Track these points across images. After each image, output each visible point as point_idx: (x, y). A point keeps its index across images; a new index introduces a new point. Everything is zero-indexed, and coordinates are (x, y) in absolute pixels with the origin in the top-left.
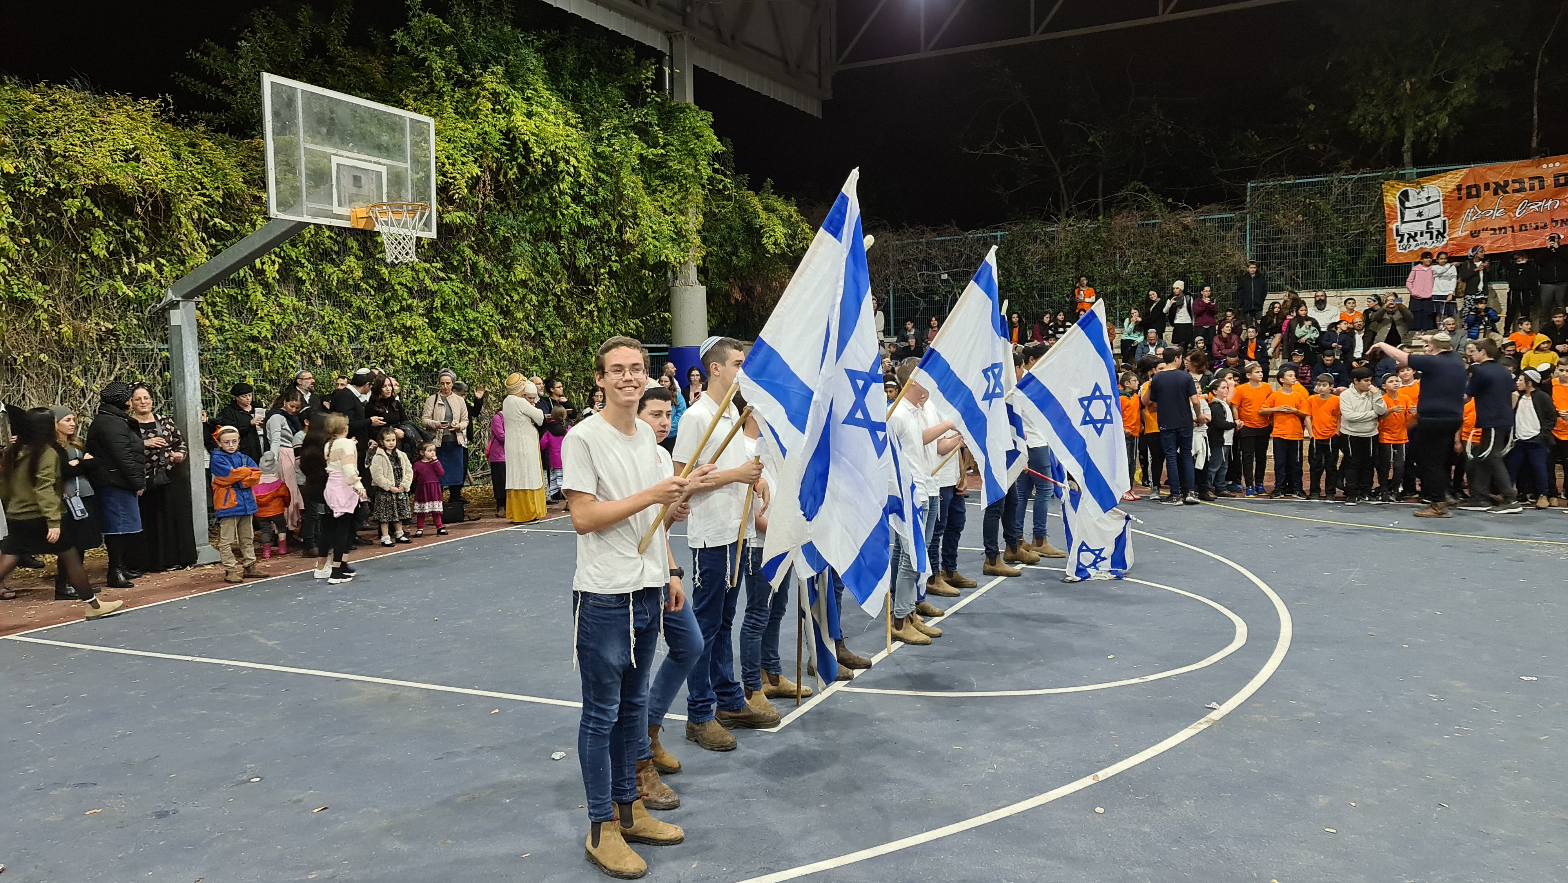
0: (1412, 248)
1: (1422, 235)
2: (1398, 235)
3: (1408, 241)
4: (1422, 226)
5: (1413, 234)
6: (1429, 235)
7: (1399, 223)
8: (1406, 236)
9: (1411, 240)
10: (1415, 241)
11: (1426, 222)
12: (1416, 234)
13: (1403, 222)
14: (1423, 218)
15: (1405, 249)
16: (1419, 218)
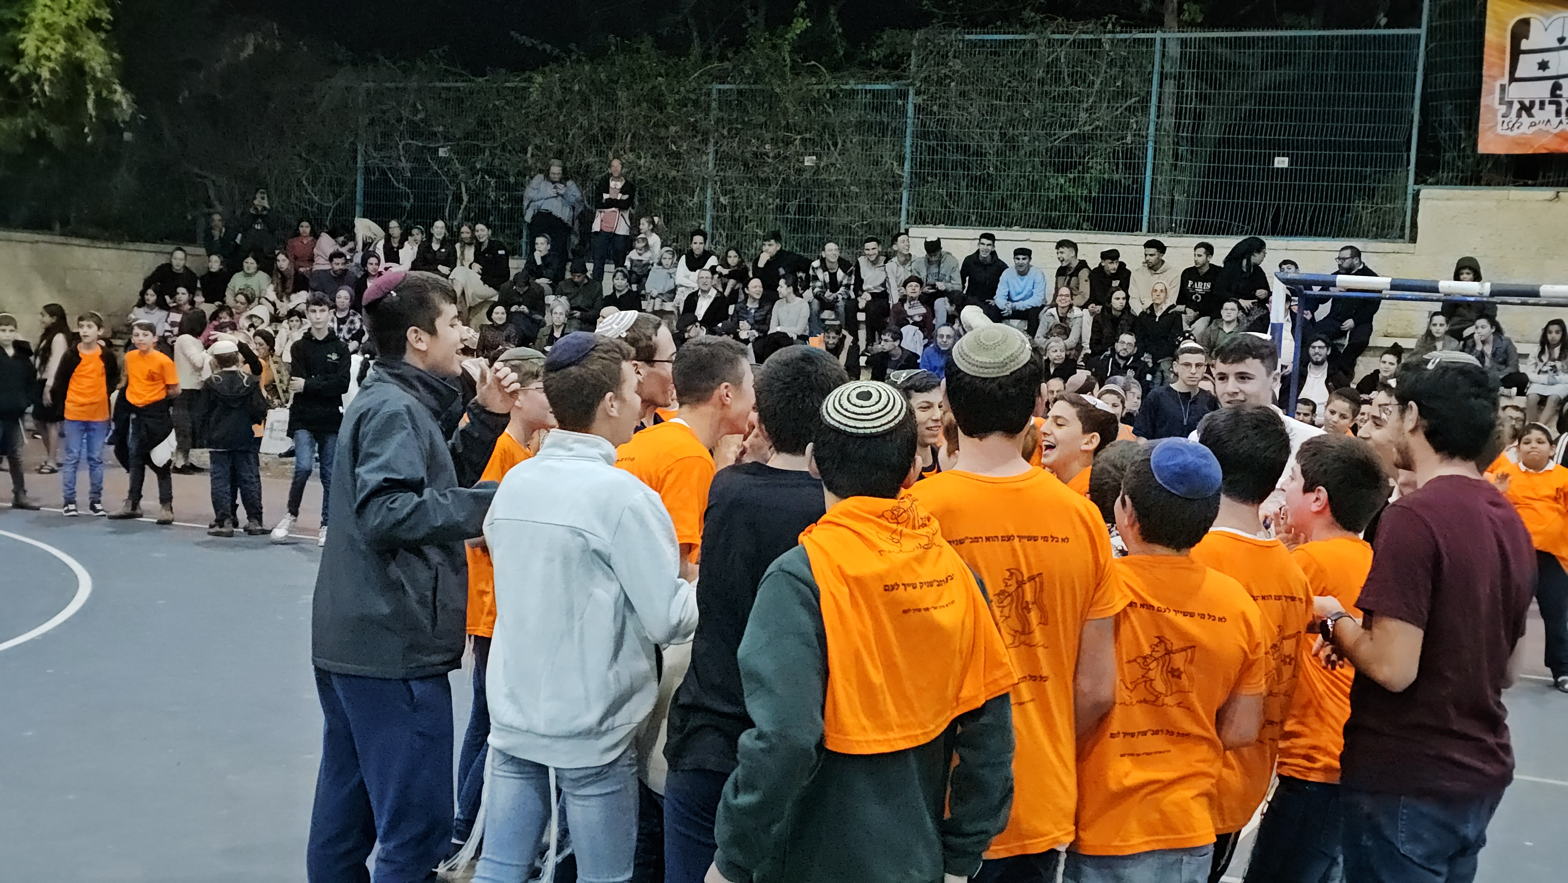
0: (1524, 129)
1: (1542, 103)
2: (1502, 101)
3: (1519, 116)
4: (1543, 90)
5: (1527, 103)
6: (1553, 107)
7: (1505, 80)
8: (1516, 106)
9: (1524, 113)
10: (1530, 115)
11: (1551, 83)
12: (1532, 103)
13: (1513, 79)
14: (1547, 73)
15: (1512, 129)
16: (1541, 73)
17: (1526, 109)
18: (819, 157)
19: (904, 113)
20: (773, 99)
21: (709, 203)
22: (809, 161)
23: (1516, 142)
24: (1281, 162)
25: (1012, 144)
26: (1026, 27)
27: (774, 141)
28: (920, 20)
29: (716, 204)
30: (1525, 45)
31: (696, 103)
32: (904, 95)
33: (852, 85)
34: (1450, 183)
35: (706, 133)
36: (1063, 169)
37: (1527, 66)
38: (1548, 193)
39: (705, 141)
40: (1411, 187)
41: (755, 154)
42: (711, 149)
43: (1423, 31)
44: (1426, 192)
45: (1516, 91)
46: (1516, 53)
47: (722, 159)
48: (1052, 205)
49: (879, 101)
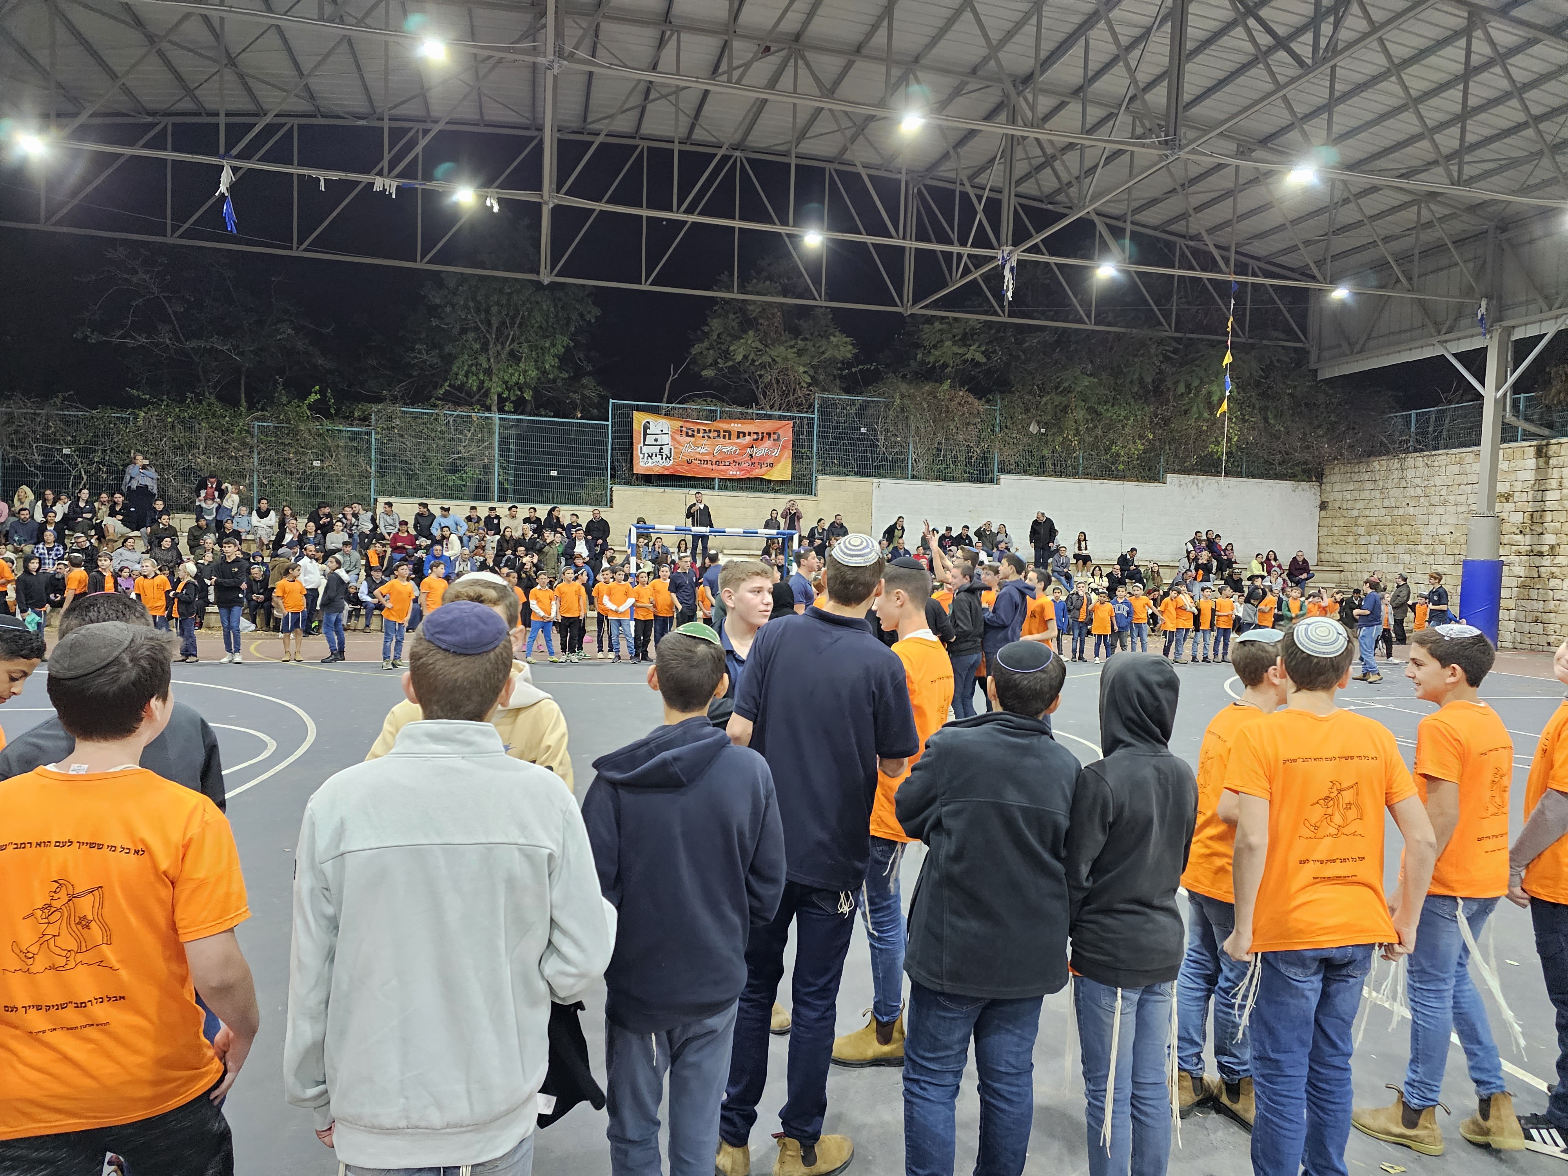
0: (649, 464)
1: (656, 454)
2: (641, 453)
3: (648, 459)
4: (656, 449)
5: (650, 454)
6: (660, 456)
8: (646, 455)
10: (652, 459)
11: (659, 447)
12: (652, 454)
13: (645, 444)
14: (657, 443)
15: (645, 464)
16: (655, 443)
17: (650, 456)
18: (322, 461)
19: (369, 442)
20: (294, 432)
21: (255, 483)
22: (316, 463)
23: (648, 469)
24: (554, 473)
25: (426, 460)
26: (435, 406)
27: (296, 453)
28: (379, 400)
29: (261, 485)
30: (648, 431)
31: (247, 431)
32: (369, 434)
33: (341, 427)
34: (620, 484)
35: (251, 447)
36: (453, 472)
37: (650, 440)
38: (661, 489)
39: (252, 452)
40: (609, 486)
41: (285, 460)
42: (255, 455)
43: (610, 423)
44: (615, 488)
45: (645, 449)
46: (645, 434)
47: (262, 462)
48: (450, 488)
49: (354, 436)
